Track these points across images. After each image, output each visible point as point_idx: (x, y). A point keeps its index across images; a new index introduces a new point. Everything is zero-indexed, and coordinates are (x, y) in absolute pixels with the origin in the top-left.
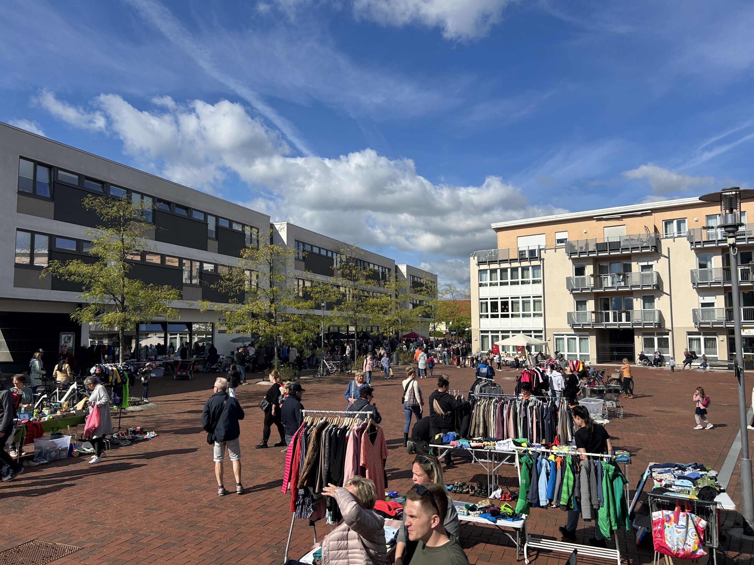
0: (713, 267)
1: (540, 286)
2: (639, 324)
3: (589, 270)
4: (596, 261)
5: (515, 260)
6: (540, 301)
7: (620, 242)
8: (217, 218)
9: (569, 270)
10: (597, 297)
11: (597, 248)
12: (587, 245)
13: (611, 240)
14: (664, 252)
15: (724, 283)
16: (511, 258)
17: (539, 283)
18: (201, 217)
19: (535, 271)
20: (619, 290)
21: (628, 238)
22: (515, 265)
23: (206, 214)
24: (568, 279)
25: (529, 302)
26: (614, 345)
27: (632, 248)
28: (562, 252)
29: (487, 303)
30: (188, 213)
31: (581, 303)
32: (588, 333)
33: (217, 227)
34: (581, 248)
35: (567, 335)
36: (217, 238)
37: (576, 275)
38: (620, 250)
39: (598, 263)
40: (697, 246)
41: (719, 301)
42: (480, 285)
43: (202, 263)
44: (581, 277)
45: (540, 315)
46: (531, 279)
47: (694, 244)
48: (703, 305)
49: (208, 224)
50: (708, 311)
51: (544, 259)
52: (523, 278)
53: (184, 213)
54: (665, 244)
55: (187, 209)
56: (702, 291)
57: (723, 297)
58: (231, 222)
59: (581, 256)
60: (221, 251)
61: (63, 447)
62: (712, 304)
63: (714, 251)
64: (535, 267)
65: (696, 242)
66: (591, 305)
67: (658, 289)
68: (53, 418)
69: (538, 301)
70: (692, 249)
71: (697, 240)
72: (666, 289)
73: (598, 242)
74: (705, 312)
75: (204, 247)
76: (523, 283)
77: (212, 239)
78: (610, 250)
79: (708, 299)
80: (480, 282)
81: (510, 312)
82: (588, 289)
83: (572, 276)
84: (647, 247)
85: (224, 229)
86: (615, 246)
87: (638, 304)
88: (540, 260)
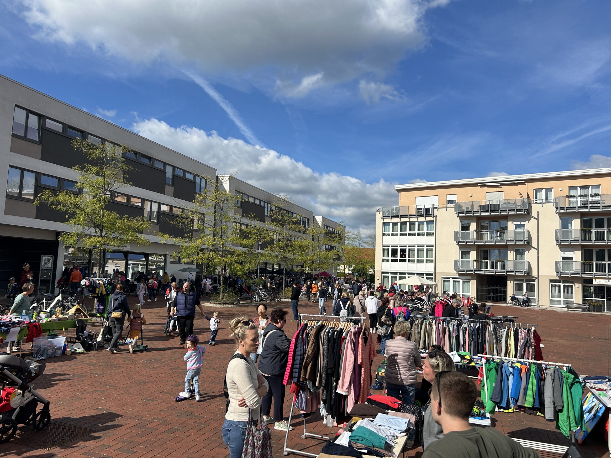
0: (573, 228)
1: (433, 237)
2: (512, 272)
3: (473, 226)
4: (479, 219)
5: (413, 216)
6: (432, 250)
7: (499, 205)
8: (174, 167)
9: (457, 226)
10: (478, 248)
11: (481, 209)
12: (472, 206)
13: (492, 203)
14: (534, 214)
15: (582, 241)
16: (410, 214)
17: (431, 235)
18: (161, 167)
19: (429, 225)
20: (497, 243)
21: (506, 202)
22: (412, 219)
23: (165, 164)
24: (456, 233)
25: (423, 250)
26: (490, 288)
27: (509, 210)
28: (452, 211)
29: (388, 250)
30: (150, 162)
31: (465, 253)
32: (470, 277)
33: (174, 175)
34: (468, 208)
35: (453, 278)
36: (173, 185)
37: (462, 230)
38: (499, 212)
39: (480, 221)
40: (561, 211)
41: (577, 256)
42: (384, 235)
43: (160, 204)
44: (467, 231)
45: (432, 261)
46: (425, 231)
47: (559, 209)
48: (564, 258)
49: (166, 172)
50: (568, 264)
51: (437, 216)
52: (419, 230)
53: (147, 161)
54: (535, 208)
55: (150, 158)
56: (563, 247)
57: (580, 252)
58: (185, 172)
59: (467, 215)
60: (176, 195)
61: (59, 346)
62: (571, 258)
63: (574, 215)
64: (429, 222)
65: (560, 208)
66: (473, 255)
67: (528, 244)
68: (50, 321)
69: (430, 249)
70: (556, 213)
71: (561, 206)
72: (534, 244)
73: (483, 203)
74: (565, 264)
75: (162, 191)
76: (419, 234)
77: (169, 185)
78: (491, 211)
79: (568, 254)
80: (384, 233)
81: (407, 258)
82: (472, 241)
83: (459, 230)
84: (521, 210)
85: (179, 177)
86: (495, 208)
87: (511, 255)
88: (434, 217)
